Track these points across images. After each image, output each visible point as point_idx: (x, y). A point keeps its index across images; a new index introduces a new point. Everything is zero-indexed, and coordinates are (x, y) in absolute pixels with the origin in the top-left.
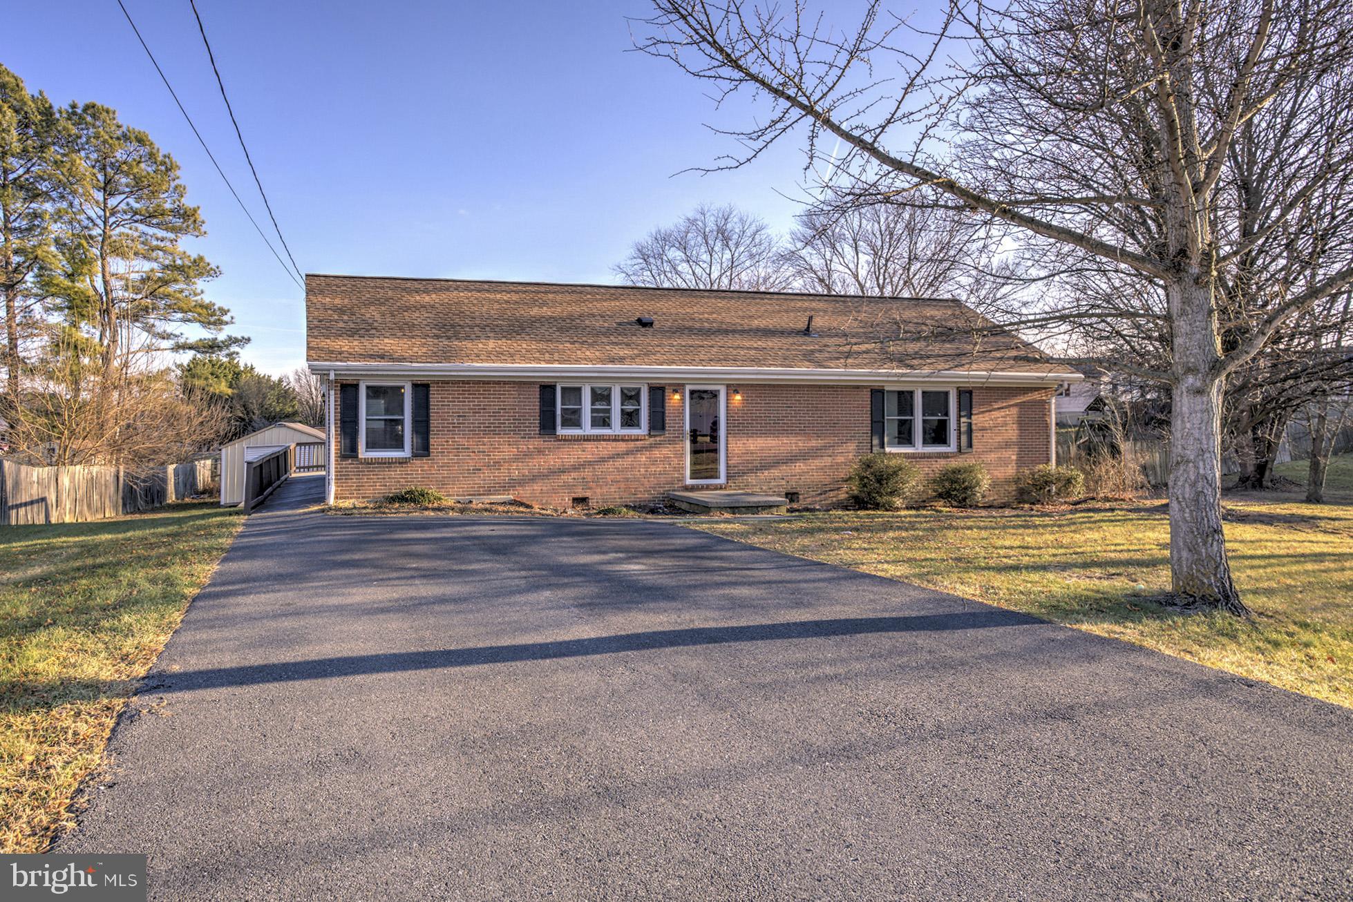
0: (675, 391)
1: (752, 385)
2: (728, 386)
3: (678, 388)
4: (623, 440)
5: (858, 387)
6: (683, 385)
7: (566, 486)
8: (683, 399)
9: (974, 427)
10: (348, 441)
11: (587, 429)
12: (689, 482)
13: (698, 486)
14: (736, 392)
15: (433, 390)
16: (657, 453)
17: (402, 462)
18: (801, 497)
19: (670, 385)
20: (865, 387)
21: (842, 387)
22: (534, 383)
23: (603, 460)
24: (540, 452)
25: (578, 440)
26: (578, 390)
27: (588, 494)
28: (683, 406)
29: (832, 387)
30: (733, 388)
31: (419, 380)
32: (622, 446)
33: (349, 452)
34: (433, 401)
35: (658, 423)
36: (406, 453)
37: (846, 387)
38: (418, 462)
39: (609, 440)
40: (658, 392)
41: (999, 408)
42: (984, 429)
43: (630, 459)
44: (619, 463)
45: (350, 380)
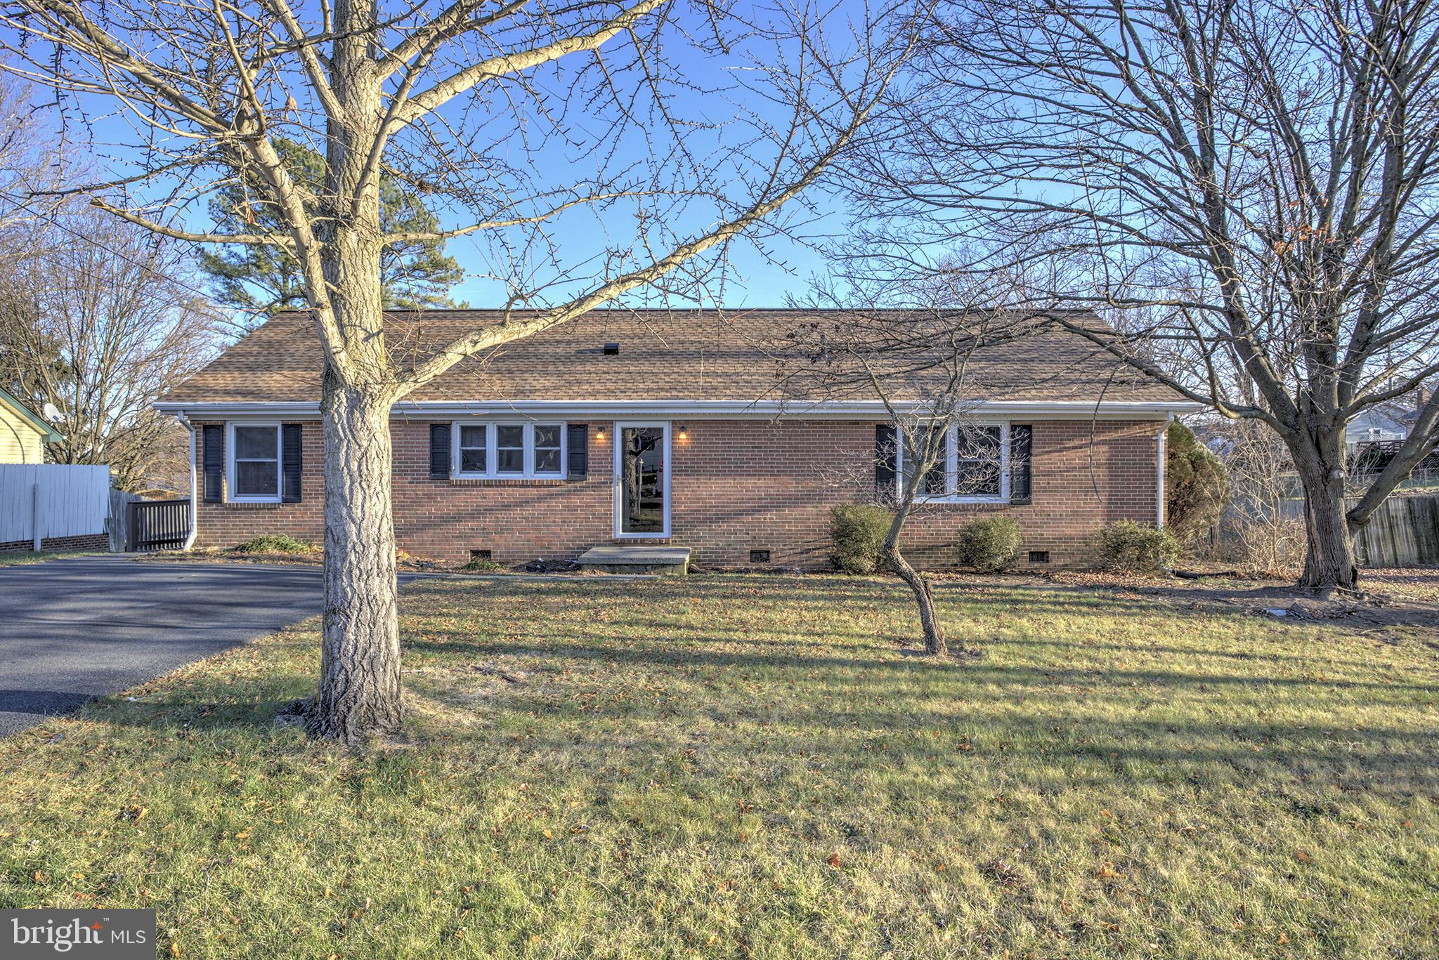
0: (601, 429)
1: (705, 422)
2: (674, 422)
3: (605, 425)
4: (533, 486)
5: (857, 422)
6: (611, 422)
7: (462, 536)
8: (611, 439)
9: (1033, 470)
10: (211, 486)
11: (492, 472)
12: (620, 534)
13: (629, 540)
14: (683, 429)
15: (306, 430)
16: (576, 500)
17: (271, 508)
18: (772, 556)
19: (594, 422)
20: (869, 422)
21: (833, 422)
22: (424, 422)
23: (506, 507)
24: (430, 497)
25: (476, 486)
26: (482, 429)
27: (489, 547)
28: (612, 447)
29: (820, 422)
30: (681, 425)
31: (290, 420)
32: (533, 492)
33: (212, 496)
34: (305, 443)
35: (579, 466)
36: (277, 499)
37: (839, 422)
38: (288, 508)
39: (515, 486)
40: (579, 431)
41: (1074, 448)
42: (1049, 473)
43: (543, 506)
44: (528, 511)
45: (214, 421)
